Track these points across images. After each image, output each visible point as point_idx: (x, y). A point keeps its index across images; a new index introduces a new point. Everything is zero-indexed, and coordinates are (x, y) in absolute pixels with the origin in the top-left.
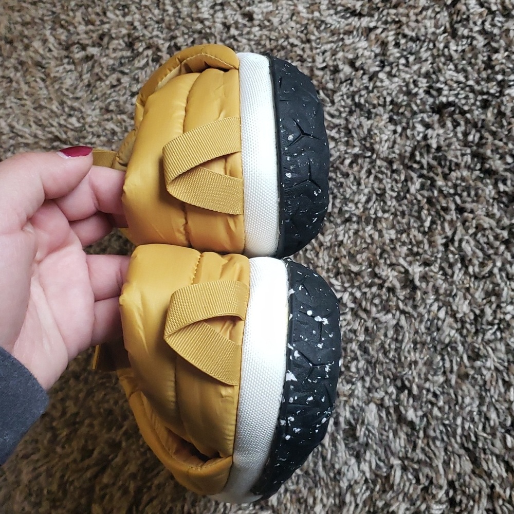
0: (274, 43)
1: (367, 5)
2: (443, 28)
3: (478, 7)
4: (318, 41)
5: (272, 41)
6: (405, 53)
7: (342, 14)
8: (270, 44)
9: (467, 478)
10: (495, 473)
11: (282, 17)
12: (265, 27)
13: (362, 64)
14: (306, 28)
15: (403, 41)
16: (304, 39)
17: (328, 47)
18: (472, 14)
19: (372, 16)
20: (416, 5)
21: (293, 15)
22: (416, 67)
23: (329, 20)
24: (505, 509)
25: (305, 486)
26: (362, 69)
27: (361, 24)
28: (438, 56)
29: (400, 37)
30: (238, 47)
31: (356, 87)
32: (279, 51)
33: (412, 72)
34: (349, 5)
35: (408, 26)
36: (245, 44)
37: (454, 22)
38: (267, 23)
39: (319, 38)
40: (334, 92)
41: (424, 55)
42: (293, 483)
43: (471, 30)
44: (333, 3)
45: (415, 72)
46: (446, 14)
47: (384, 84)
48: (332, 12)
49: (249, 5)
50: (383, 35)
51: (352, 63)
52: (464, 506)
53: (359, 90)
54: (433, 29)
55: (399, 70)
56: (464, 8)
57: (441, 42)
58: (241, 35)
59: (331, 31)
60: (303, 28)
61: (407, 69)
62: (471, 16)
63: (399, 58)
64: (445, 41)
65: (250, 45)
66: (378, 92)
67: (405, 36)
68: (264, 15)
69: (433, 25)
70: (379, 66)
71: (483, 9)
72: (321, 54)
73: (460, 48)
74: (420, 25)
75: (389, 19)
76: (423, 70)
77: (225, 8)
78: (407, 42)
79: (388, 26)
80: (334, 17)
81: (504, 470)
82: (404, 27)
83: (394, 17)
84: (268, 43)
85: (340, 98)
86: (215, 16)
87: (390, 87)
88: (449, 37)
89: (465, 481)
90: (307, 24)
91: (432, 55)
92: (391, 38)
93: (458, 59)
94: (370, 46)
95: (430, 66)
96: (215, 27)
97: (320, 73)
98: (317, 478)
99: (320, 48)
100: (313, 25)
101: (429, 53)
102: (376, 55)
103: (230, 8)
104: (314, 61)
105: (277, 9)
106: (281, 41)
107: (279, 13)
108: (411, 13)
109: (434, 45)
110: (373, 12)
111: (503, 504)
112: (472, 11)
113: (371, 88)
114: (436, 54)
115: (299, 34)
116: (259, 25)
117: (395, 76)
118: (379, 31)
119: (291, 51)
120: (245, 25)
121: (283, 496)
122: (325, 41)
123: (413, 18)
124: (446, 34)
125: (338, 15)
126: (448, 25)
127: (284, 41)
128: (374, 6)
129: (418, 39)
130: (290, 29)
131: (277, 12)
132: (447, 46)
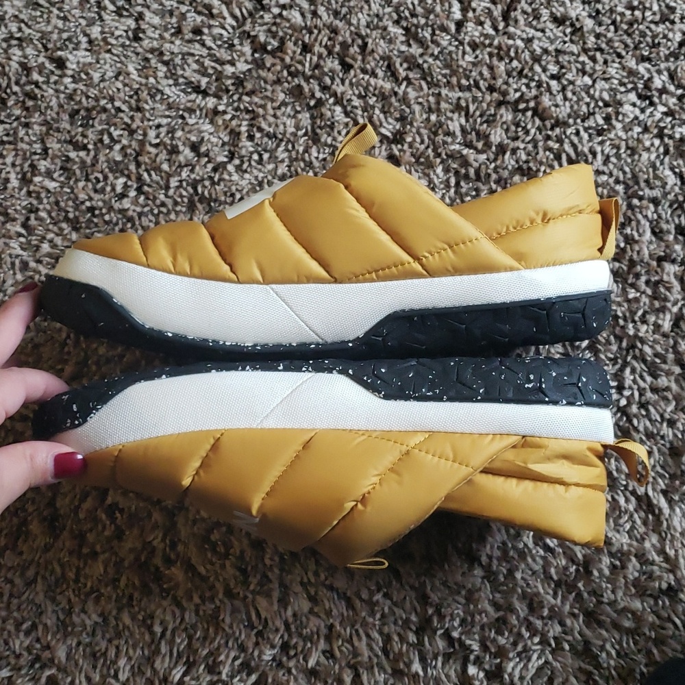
0: (92, 103)
1: (215, 84)
2: (304, 130)
3: (343, 115)
4: (152, 112)
5: (90, 100)
6: (260, 149)
7: (183, 87)
8: (88, 103)
9: (304, 619)
10: (335, 612)
11: (105, 74)
12: (81, 80)
13: (208, 150)
14: (136, 93)
15: (258, 135)
16: (134, 106)
17: (164, 121)
18: (337, 122)
19: (220, 98)
20: (275, 98)
21: (119, 74)
22: (271, 167)
23: (167, 91)
24: (344, 649)
25: (103, 637)
26: (207, 155)
27: (206, 104)
28: (296, 159)
29: (255, 129)
30: (42, 96)
31: (198, 175)
32: (98, 113)
33: (266, 171)
34: (193, 79)
35: (265, 119)
36: (52, 95)
37: (316, 126)
38: (84, 77)
39: (153, 109)
40: (169, 175)
41: (281, 154)
42: (87, 634)
43: (334, 139)
44: (173, 72)
45: (269, 171)
46: (308, 115)
47: (233, 178)
48: (171, 82)
49: (60, 49)
50: (234, 123)
51: (195, 147)
52: (300, 649)
53: (203, 180)
54: (293, 130)
55: (250, 165)
56: (329, 114)
57: (301, 145)
58: (47, 82)
59: (169, 104)
60: (132, 93)
61: (260, 167)
62: (336, 124)
63: (252, 153)
64: (305, 144)
65: (58, 97)
66: (225, 186)
67: (260, 129)
68: (81, 65)
69: (293, 125)
70: (226, 156)
71: (349, 120)
72: (154, 128)
73: (321, 156)
74: (279, 121)
75: (242, 107)
76: (279, 172)
77: (24, 45)
78: (262, 137)
79: (238, 113)
80: (173, 88)
81: (345, 608)
82: (261, 119)
83: (247, 105)
84: (84, 100)
85: (177, 184)
86: (10, 51)
87: (240, 183)
88: (310, 142)
89: (301, 622)
90: (139, 89)
91: (290, 157)
92: (244, 129)
93: (319, 167)
94: (217, 131)
95: (287, 168)
96: (10, 66)
97: (153, 150)
98: (121, 627)
99: (153, 120)
100: (146, 92)
101: (286, 154)
102: (224, 144)
103: (31, 46)
104: (145, 135)
105: (98, 62)
106: (103, 102)
107: (100, 68)
108: (269, 106)
109: (293, 147)
110: (220, 93)
111: (342, 645)
112: (337, 118)
113: (216, 179)
114: (294, 157)
115: (127, 98)
116: (72, 76)
117: (246, 171)
118: (228, 117)
119: (115, 116)
120: (52, 73)
121: (74, 651)
122: (160, 114)
123: (271, 112)
124: (306, 138)
125: (178, 88)
126: (309, 128)
127: (107, 103)
128: (224, 87)
129: (275, 136)
130: (115, 90)
131: (98, 66)
132: (306, 151)
